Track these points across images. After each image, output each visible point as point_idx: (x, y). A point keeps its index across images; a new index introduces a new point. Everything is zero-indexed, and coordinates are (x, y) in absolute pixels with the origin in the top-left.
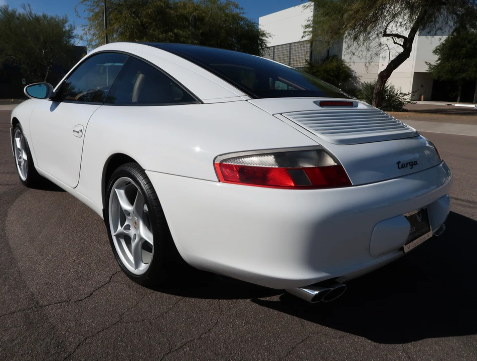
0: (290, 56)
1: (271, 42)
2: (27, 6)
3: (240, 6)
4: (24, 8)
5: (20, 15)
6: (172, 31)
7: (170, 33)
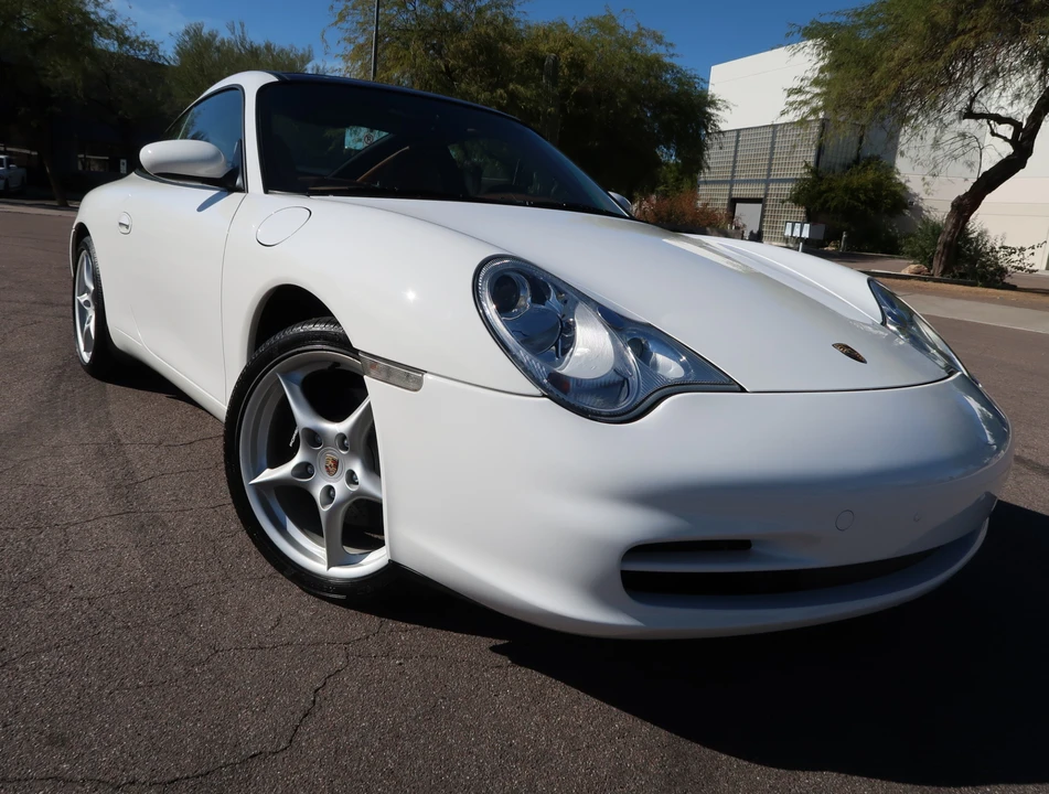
0: (772, 153)
1: (727, 119)
2: (237, 26)
3: (667, 39)
4: (232, 30)
5: (223, 42)
6: (504, 87)
7: (500, 91)
